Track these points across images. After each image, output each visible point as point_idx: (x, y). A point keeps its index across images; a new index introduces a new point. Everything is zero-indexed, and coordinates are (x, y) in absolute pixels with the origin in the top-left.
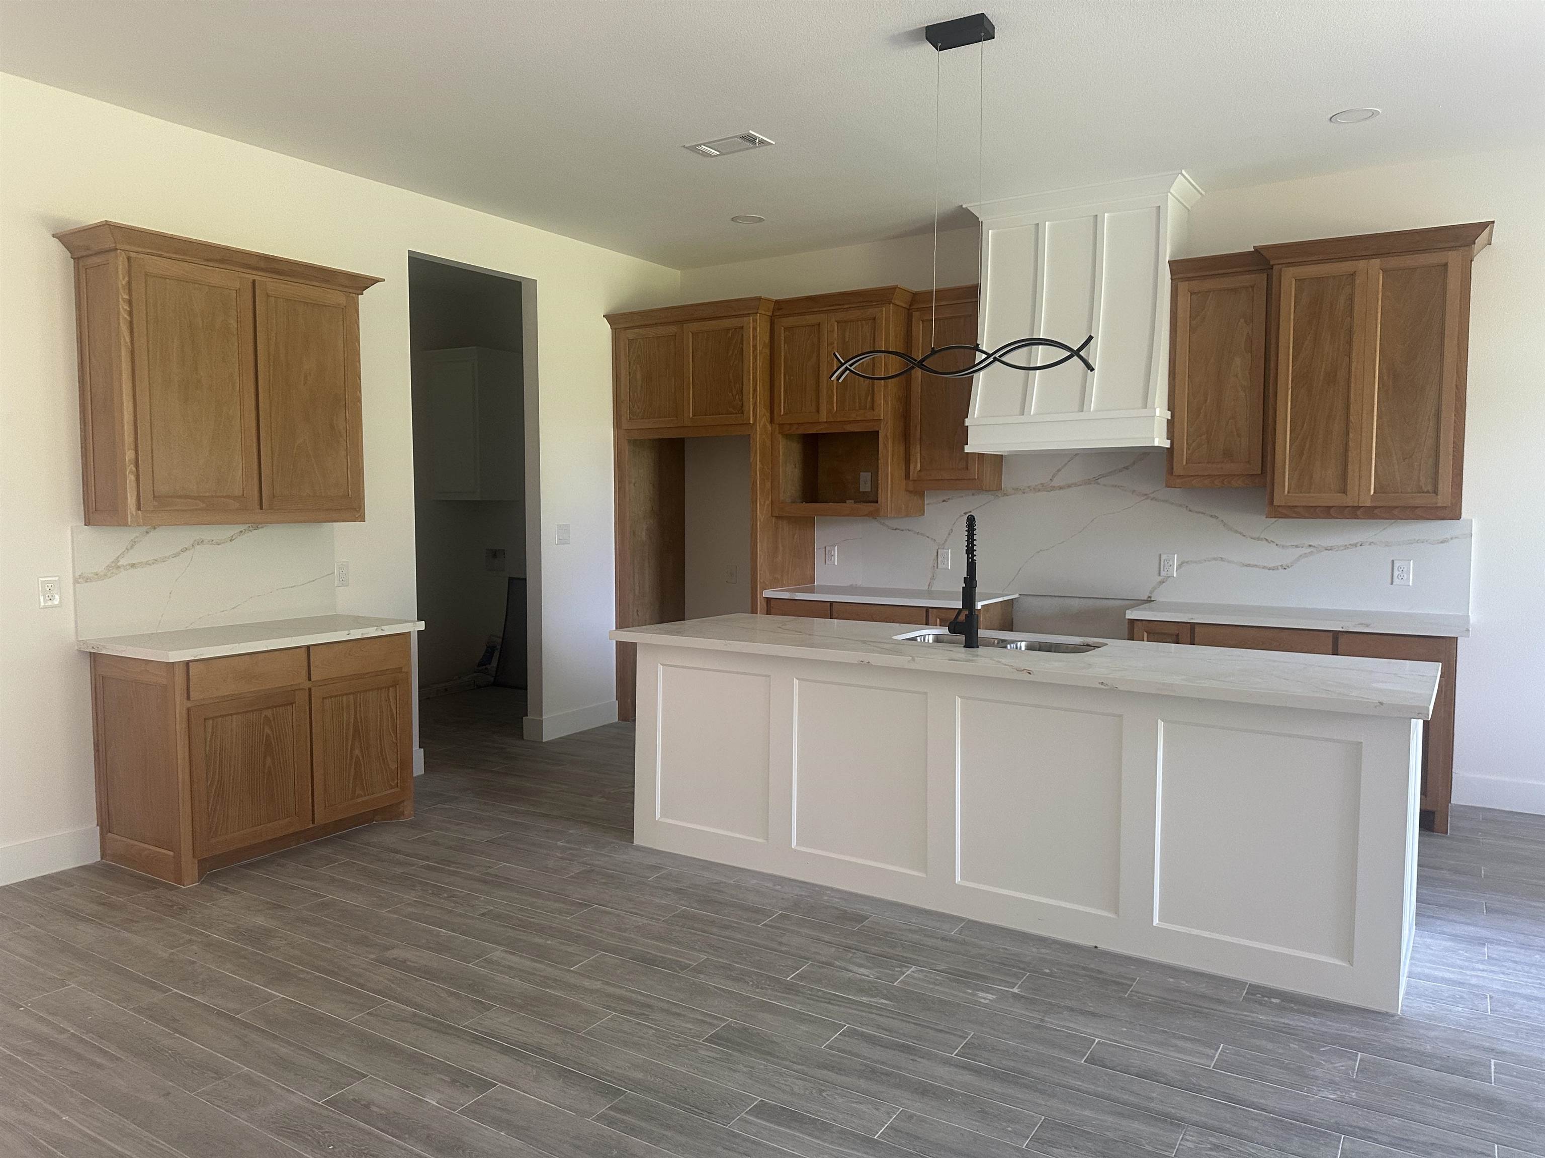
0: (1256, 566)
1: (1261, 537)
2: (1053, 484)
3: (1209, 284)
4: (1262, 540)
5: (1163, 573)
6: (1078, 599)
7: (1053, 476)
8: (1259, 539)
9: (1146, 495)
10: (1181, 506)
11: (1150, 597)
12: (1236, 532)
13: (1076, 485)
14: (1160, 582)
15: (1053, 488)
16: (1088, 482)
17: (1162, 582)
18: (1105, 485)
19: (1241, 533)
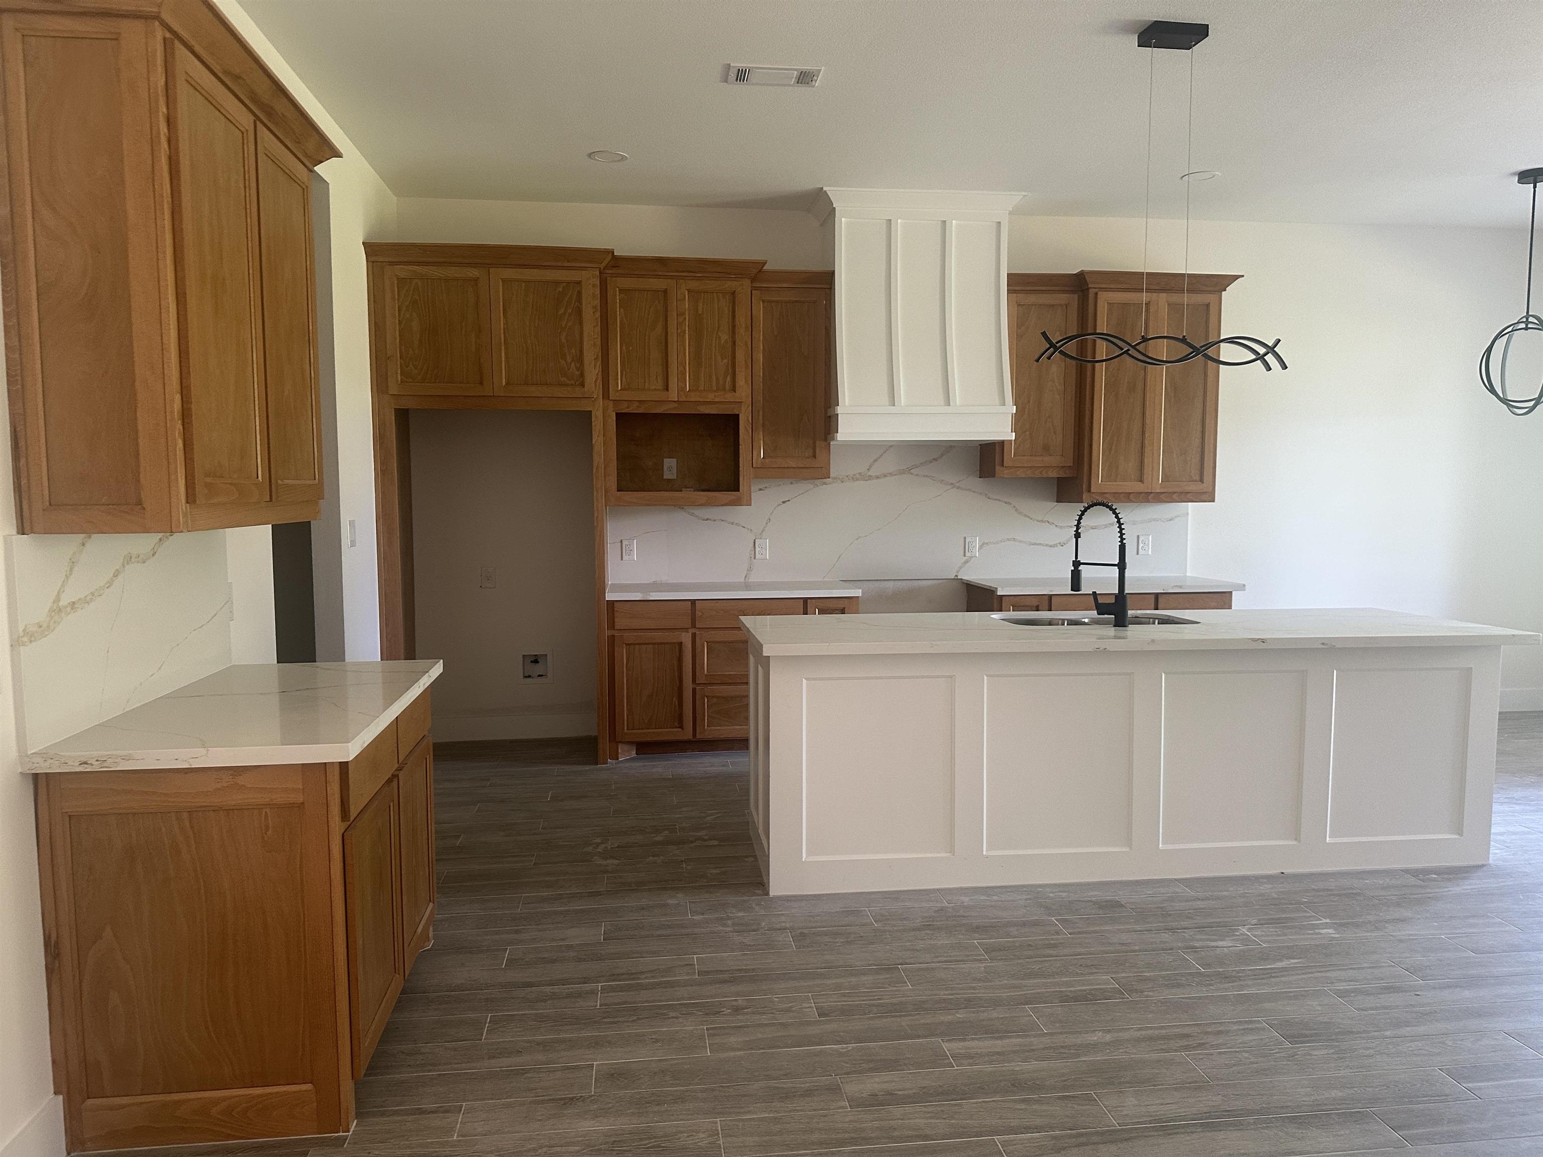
0: (1040, 544)
1: (1045, 519)
2: (870, 473)
3: (1032, 299)
4: (1045, 522)
5: (968, 554)
6: (893, 581)
7: (871, 466)
8: (1042, 521)
9: (951, 484)
10: (981, 494)
11: (956, 576)
12: (1025, 516)
13: (891, 474)
14: (965, 562)
15: (870, 478)
16: (902, 472)
17: (966, 562)
18: (917, 475)
19: (1029, 517)
